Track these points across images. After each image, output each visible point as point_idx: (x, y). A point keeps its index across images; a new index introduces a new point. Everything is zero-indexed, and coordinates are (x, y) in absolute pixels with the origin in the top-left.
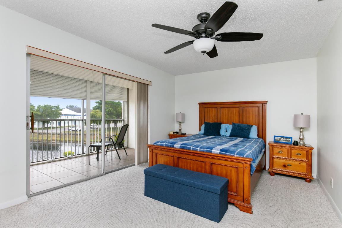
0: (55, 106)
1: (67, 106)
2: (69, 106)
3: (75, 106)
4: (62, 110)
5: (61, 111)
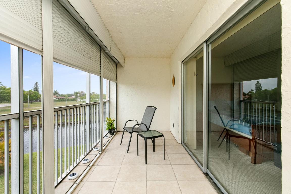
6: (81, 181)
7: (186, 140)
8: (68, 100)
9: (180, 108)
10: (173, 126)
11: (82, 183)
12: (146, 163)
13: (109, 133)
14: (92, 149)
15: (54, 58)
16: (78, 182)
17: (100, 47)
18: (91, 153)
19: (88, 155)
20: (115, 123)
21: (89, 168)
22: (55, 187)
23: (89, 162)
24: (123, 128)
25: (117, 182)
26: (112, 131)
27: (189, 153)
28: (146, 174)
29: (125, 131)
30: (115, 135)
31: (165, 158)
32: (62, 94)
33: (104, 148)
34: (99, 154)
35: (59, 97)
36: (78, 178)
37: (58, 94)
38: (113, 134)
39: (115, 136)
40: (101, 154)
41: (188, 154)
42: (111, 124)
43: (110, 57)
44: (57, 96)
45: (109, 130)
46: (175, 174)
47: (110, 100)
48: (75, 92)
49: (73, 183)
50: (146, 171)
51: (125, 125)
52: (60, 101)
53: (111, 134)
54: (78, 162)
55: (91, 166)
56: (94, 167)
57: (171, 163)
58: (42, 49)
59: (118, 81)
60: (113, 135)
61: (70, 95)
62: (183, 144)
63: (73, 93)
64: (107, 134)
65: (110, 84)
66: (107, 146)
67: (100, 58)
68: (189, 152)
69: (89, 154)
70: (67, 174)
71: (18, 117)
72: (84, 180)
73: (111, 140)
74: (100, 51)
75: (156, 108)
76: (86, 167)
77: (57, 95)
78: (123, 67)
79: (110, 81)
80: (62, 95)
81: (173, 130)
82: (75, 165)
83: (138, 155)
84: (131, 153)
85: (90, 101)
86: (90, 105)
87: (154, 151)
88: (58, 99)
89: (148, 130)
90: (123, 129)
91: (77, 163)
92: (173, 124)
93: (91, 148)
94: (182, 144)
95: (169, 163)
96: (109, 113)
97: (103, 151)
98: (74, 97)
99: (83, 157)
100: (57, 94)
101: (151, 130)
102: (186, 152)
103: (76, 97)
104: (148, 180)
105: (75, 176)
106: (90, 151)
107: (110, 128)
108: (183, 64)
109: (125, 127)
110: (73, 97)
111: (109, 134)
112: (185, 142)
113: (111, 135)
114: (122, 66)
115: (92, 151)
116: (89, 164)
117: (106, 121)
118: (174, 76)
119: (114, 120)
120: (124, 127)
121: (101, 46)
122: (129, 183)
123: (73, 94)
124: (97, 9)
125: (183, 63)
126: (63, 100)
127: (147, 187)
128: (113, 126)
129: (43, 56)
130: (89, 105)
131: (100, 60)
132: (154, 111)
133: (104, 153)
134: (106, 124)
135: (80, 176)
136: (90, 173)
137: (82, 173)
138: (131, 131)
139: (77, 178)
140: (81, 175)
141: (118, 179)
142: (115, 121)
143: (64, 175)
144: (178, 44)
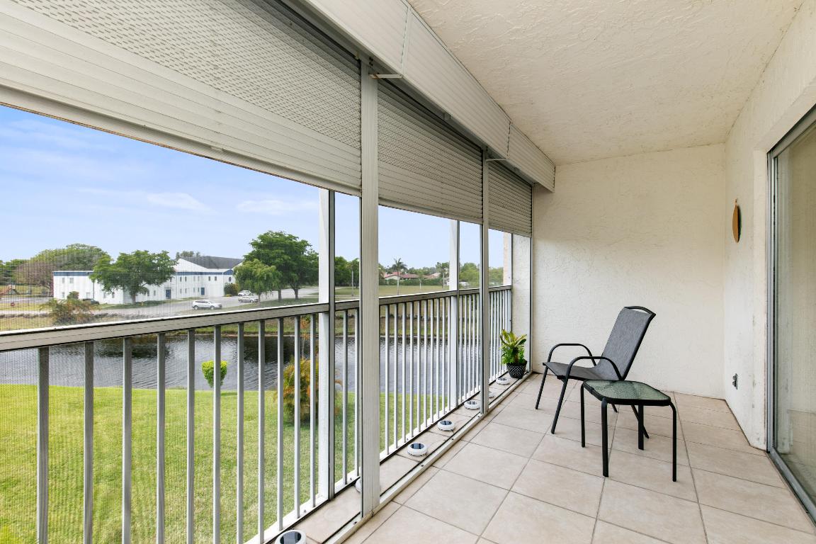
0: (159, 255)
1: (178, 253)
2: (181, 252)
3: (195, 253)
4: (175, 263)
5: (175, 267)
6: (432, 465)
7: (792, 443)
8: (425, 283)
9: (762, 320)
10: (735, 384)
11: (433, 470)
12: (606, 474)
13: (508, 374)
14: (463, 404)
15: (379, 198)
16: (425, 463)
17: (482, 151)
18: (458, 411)
19: (452, 415)
20: (526, 347)
21: (450, 442)
22: (382, 463)
23: (452, 430)
24: (544, 364)
25: (511, 493)
26: (517, 369)
27: (796, 488)
28: (597, 501)
29: (549, 371)
30: (525, 381)
31: (678, 478)
32: (413, 268)
33: (490, 407)
34: (476, 418)
35: (407, 275)
36: (428, 456)
37: (405, 269)
38: (519, 377)
39: (526, 384)
40: (482, 419)
41: (788, 492)
42: (515, 351)
43: (512, 172)
44: (403, 273)
45: (508, 364)
46: (706, 535)
47: (511, 286)
48: (438, 263)
49: (417, 463)
50: (601, 495)
51: (550, 355)
52: (407, 285)
53: (513, 376)
54: (429, 424)
55: (457, 439)
56: (461, 444)
57: (699, 497)
58: (361, 185)
59: (536, 233)
60: (520, 381)
61: (427, 272)
62: (773, 452)
63: (434, 265)
64: (503, 373)
65: (514, 244)
66: (500, 403)
67: (482, 178)
68: (793, 485)
69: (456, 412)
70: (407, 441)
71: (328, 310)
72: (439, 464)
73: (513, 391)
74: (482, 161)
75: (653, 315)
76: (446, 438)
77: (402, 270)
78: (551, 192)
79: (515, 236)
80: (411, 271)
81: (735, 398)
82: (423, 428)
83: (583, 445)
84: (563, 436)
85: (459, 286)
86: (459, 295)
87: (641, 446)
88: (404, 279)
89: (622, 379)
90: (545, 367)
91: (428, 426)
92: (735, 377)
93: (459, 400)
94: (768, 452)
95: (692, 495)
96: (510, 318)
97: (487, 413)
98: (436, 275)
99: (442, 415)
100: (403, 267)
101: (631, 382)
102: (782, 484)
103: (441, 276)
104: (601, 516)
105: (422, 451)
106: (458, 407)
107: (512, 361)
108: (775, 158)
109: (549, 360)
110: (434, 275)
111: (508, 376)
112: (785, 448)
113: (515, 380)
114: (545, 190)
115: (463, 407)
116: (451, 434)
117: (501, 341)
118: (739, 203)
119: (524, 340)
120: (546, 361)
121: (484, 149)
122: (541, 504)
123: (435, 267)
124: (466, 66)
125: (775, 153)
126: (413, 282)
127: (595, 535)
128: (519, 355)
129: (361, 198)
130: (456, 296)
131: (482, 183)
132: (645, 324)
133: (490, 418)
134: (501, 347)
135: (431, 454)
136: (452, 453)
137: (437, 449)
138: (564, 373)
139: (425, 457)
140: (434, 452)
141: (515, 488)
142: (527, 343)
143: (401, 443)
144: (752, 90)
